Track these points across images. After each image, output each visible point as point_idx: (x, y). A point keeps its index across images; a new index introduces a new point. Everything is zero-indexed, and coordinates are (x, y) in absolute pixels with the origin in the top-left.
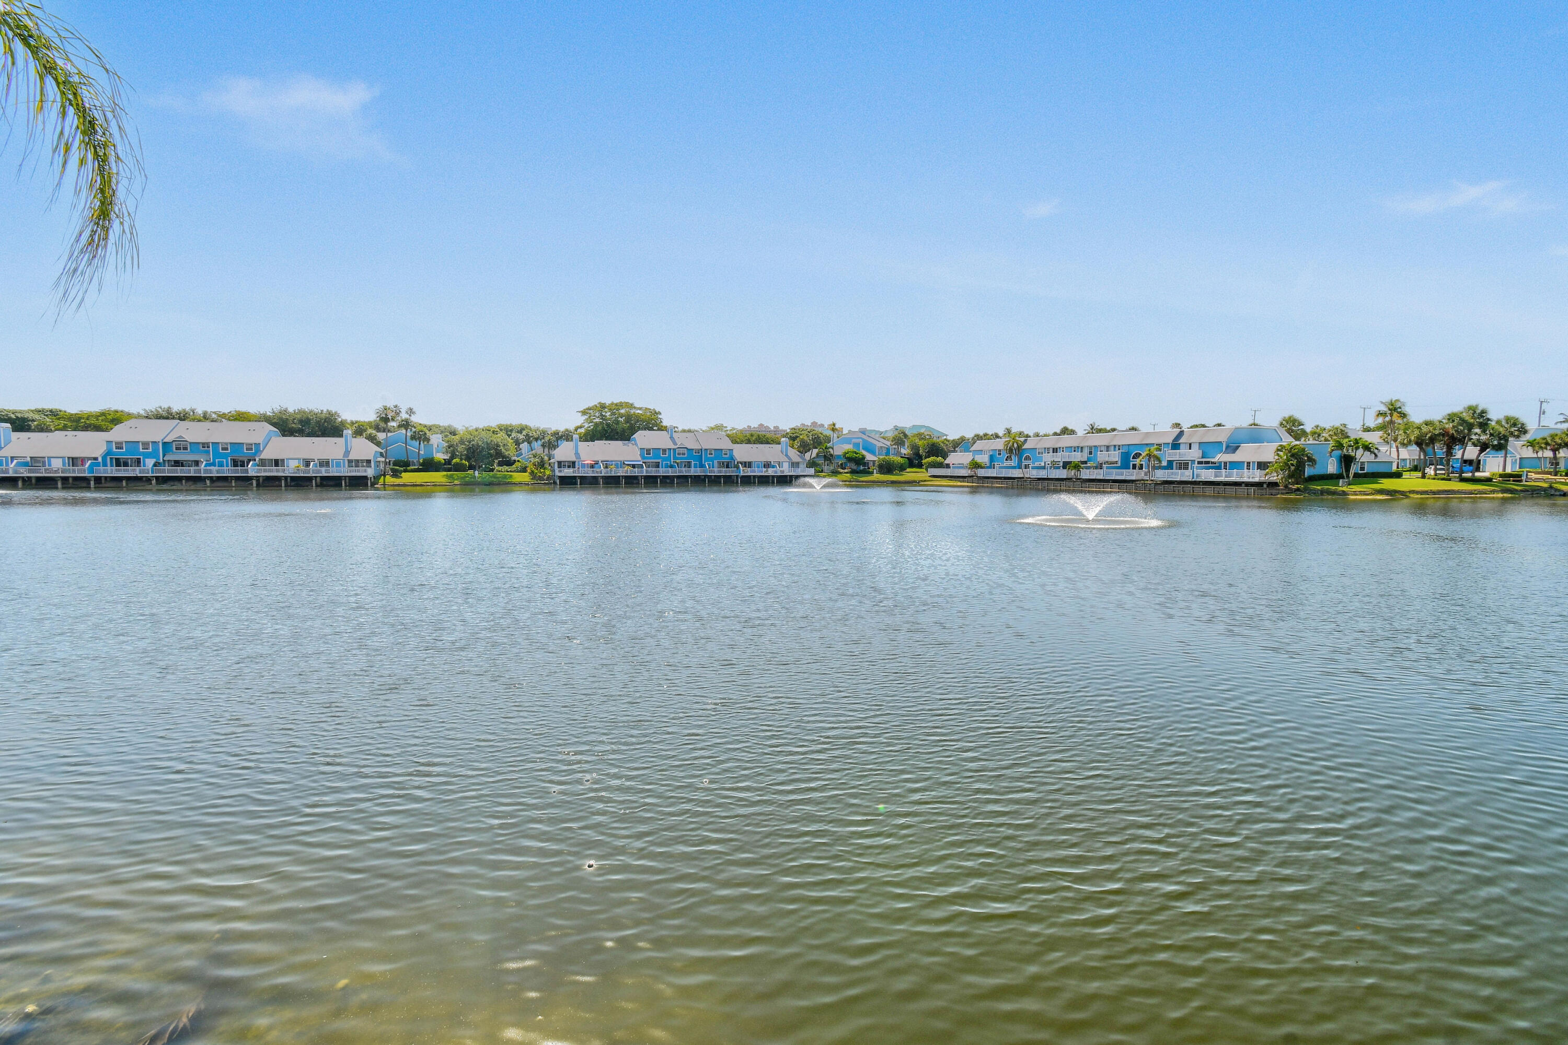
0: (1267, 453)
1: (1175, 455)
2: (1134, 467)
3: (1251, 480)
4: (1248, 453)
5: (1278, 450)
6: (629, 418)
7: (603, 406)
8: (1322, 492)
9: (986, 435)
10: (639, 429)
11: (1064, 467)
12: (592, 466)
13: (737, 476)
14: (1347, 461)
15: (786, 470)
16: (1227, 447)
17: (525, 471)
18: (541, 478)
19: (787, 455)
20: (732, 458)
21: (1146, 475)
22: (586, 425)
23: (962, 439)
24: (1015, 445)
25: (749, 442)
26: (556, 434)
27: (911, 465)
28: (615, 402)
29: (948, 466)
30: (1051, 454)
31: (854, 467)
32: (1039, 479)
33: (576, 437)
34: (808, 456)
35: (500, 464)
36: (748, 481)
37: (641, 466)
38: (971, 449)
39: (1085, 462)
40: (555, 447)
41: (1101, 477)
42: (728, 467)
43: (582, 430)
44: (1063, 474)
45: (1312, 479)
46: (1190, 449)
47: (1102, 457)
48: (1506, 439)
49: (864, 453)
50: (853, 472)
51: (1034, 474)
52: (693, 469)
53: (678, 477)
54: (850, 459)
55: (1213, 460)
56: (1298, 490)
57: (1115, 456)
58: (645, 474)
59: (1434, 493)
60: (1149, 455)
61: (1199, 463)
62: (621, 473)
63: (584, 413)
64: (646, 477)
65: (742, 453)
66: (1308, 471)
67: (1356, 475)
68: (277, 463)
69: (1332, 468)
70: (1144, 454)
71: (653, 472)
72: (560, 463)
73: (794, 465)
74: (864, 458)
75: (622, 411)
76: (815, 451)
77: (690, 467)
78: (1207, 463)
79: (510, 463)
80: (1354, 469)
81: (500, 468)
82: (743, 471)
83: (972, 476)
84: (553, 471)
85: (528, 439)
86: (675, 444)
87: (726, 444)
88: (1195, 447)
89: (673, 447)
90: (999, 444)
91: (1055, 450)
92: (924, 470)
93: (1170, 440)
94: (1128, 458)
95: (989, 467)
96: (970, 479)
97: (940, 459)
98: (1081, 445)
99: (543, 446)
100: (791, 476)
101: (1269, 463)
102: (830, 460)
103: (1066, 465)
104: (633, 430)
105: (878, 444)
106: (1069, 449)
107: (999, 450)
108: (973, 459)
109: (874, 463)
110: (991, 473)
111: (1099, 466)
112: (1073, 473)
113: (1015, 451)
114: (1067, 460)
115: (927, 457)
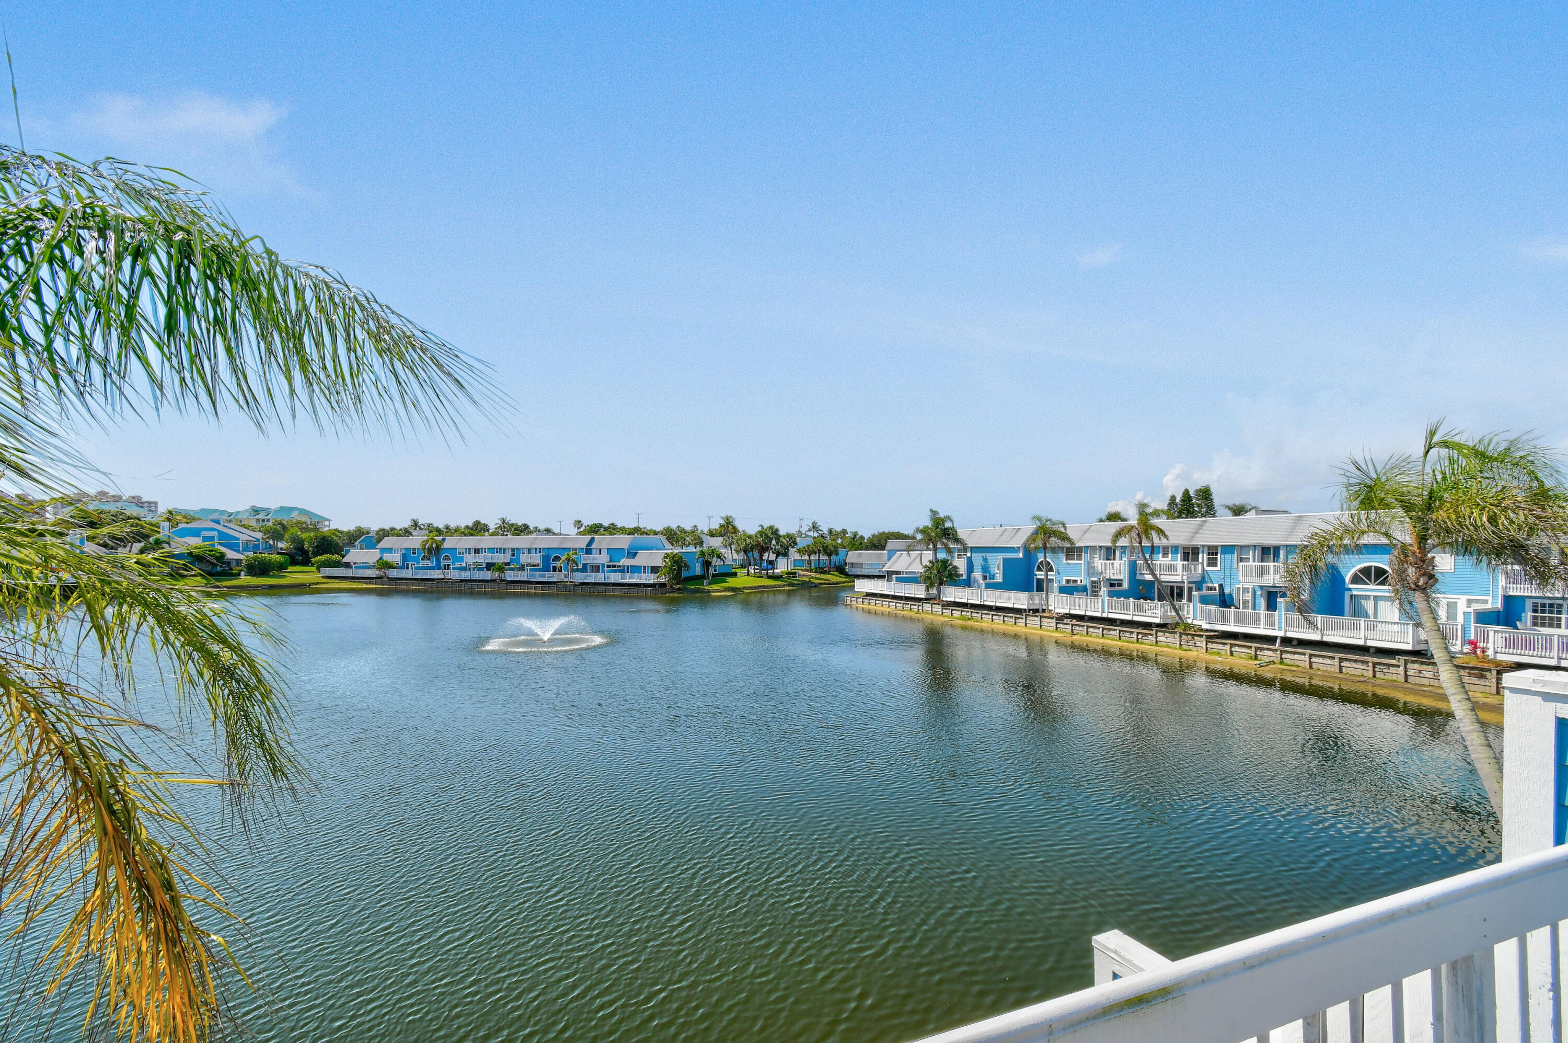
0: (657, 558)
1: (589, 559)
2: (554, 569)
3: (648, 582)
4: (645, 558)
5: (663, 557)
8: (694, 591)
9: (392, 529)
11: (488, 568)
14: (707, 564)
16: (629, 553)
21: (565, 576)
23: (360, 532)
27: (294, 563)
29: (347, 565)
30: (473, 554)
31: (207, 567)
32: (461, 581)
38: (380, 545)
39: (508, 564)
41: (525, 579)
44: (487, 575)
45: (687, 579)
46: (600, 553)
47: (524, 559)
48: (787, 548)
49: (223, 549)
50: (206, 574)
51: (453, 574)
54: (199, 558)
55: (618, 564)
56: (679, 589)
57: (537, 559)
59: (756, 588)
60: (568, 560)
61: (608, 566)
66: (684, 574)
67: (714, 576)
69: (698, 570)
70: (563, 558)
74: (223, 555)
78: (614, 566)
80: (711, 571)
83: (381, 578)
88: (604, 552)
90: (416, 541)
91: (477, 551)
92: (314, 569)
93: (584, 546)
94: (550, 559)
95: (401, 568)
96: (378, 581)
97: (336, 557)
98: (505, 546)
101: (659, 567)
103: (489, 566)
105: (243, 538)
106: (492, 550)
107: (414, 549)
108: (381, 558)
109: (239, 562)
110: (404, 574)
111: (523, 568)
112: (497, 574)
113: (434, 551)
114: (490, 561)
115: (316, 554)
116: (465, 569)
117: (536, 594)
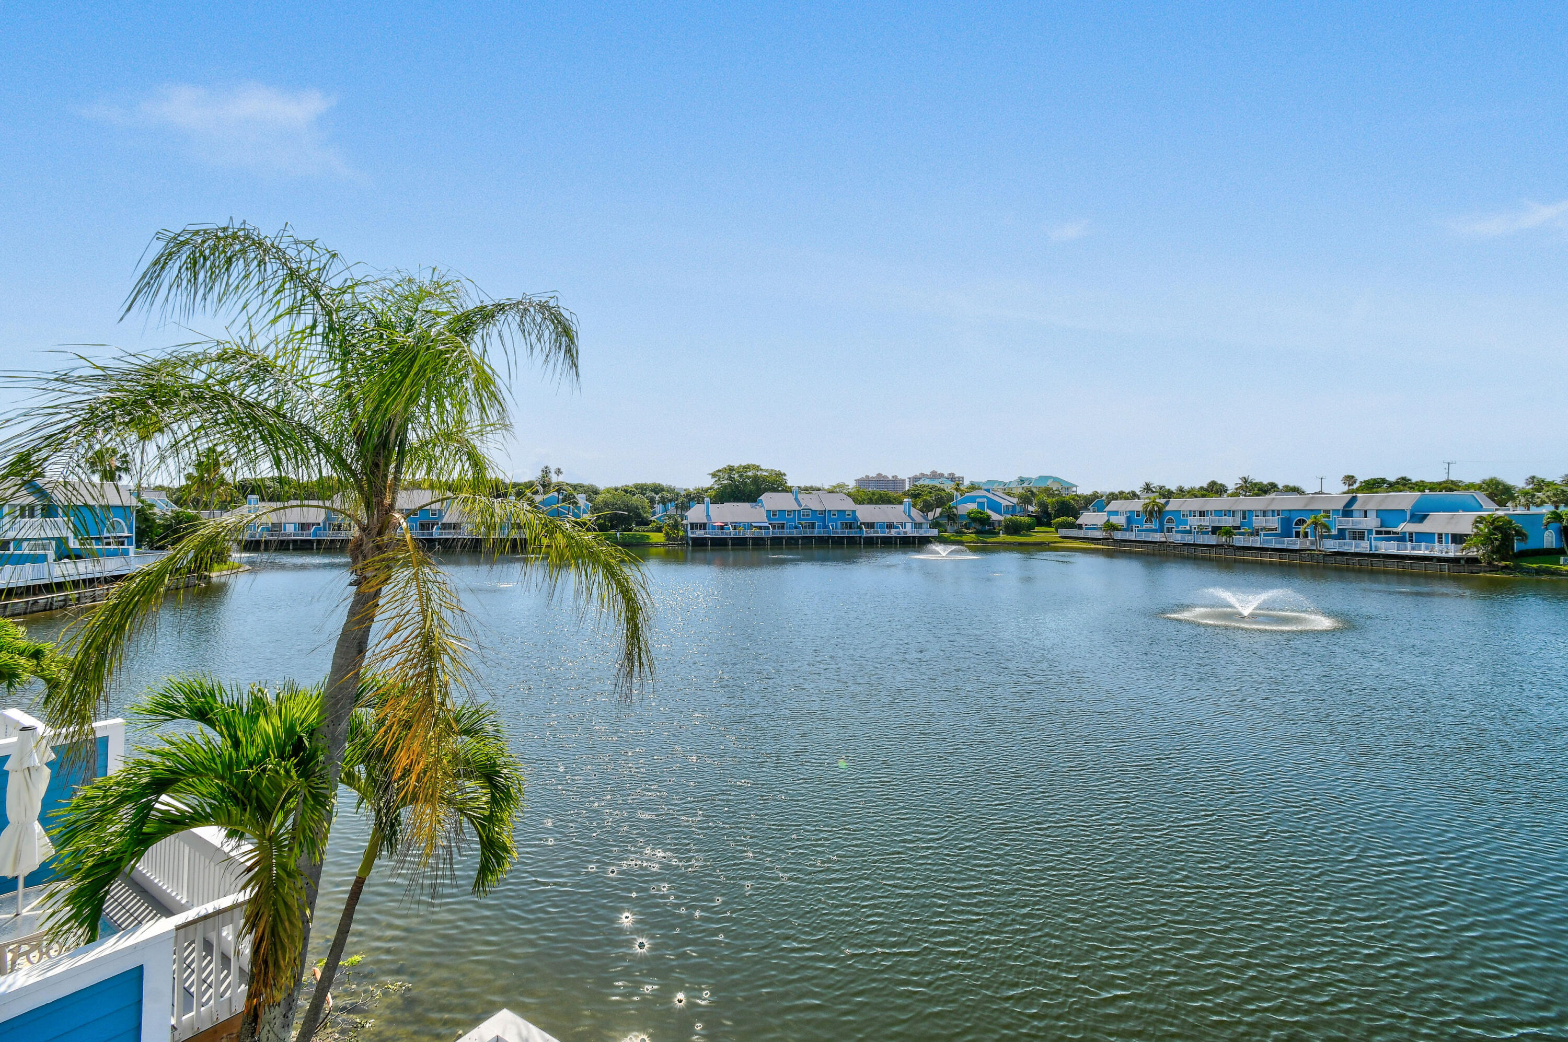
0: (1464, 523)
1: (1348, 523)
2: (1298, 535)
3: (1444, 555)
4: (1437, 523)
5: (1477, 522)
6: (755, 479)
7: (731, 469)
8: (1538, 572)
9: (1121, 493)
10: (766, 490)
11: (1214, 532)
12: (722, 528)
13: (860, 537)
14: (1567, 534)
15: (909, 531)
16: (1413, 516)
17: (661, 532)
18: (674, 539)
19: (909, 516)
20: (855, 518)
21: (1312, 543)
22: (716, 487)
23: (1095, 496)
24: (1156, 509)
25: (871, 502)
26: (688, 496)
27: (1040, 524)
28: (743, 464)
29: (1080, 527)
30: (1198, 517)
31: (979, 527)
32: (1185, 545)
33: (707, 500)
34: (931, 515)
35: (637, 525)
36: (871, 543)
37: (768, 528)
38: (1107, 509)
39: (1238, 528)
40: (688, 508)
41: (1258, 545)
42: (850, 528)
43: (713, 493)
44: (1213, 540)
45: (1524, 554)
46: (1366, 516)
47: (1258, 522)
49: (989, 512)
50: (978, 532)
51: (1178, 538)
52: (816, 530)
53: (803, 538)
54: (975, 520)
55: (1395, 530)
56: (1506, 567)
57: (1274, 522)
58: (771, 535)
60: (1316, 524)
61: (1378, 533)
62: (749, 534)
63: (714, 475)
64: (772, 538)
65: (866, 513)
66: (1517, 546)
68: (455, 526)
69: (1551, 541)
70: (1310, 522)
71: (779, 533)
72: (692, 524)
73: (917, 526)
74: (989, 517)
75: (750, 474)
76: (939, 510)
77: (813, 528)
78: (1387, 533)
79: (646, 523)
81: (638, 528)
82: (866, 533)
83: (1108, 539)
84: (686, 531)
85: (663, 501)
86: (800, 505)
87: (848, 505)
88: (1372, 516)
89: (798, 508)
90: (1137, 505)
91: (1202, 514)
92: (1053, 529)
93: (1340, 506)
94: (1290, 525)
95: (1126, 530)
96: (1105, 542)
97: (1071, 519)
98: (1233, 509)
99: (677, 507)
100: (914, 537)
101: (1467, 535)
102: (954, 520)
103: (1215, 530)
104: (760, 492)
105: (1004, 503)
106: (1219, 513)
107: (1138, 512)
108: (1108, 520)
109: (1000, 522)
110: (1131, 536)
111: (1256, 533)
112: (1224, 539)
113: (1155, 513)
114: (1216, 524)
115: (1057, 516)
116: (1189, 532)
117: (1271, 563)
